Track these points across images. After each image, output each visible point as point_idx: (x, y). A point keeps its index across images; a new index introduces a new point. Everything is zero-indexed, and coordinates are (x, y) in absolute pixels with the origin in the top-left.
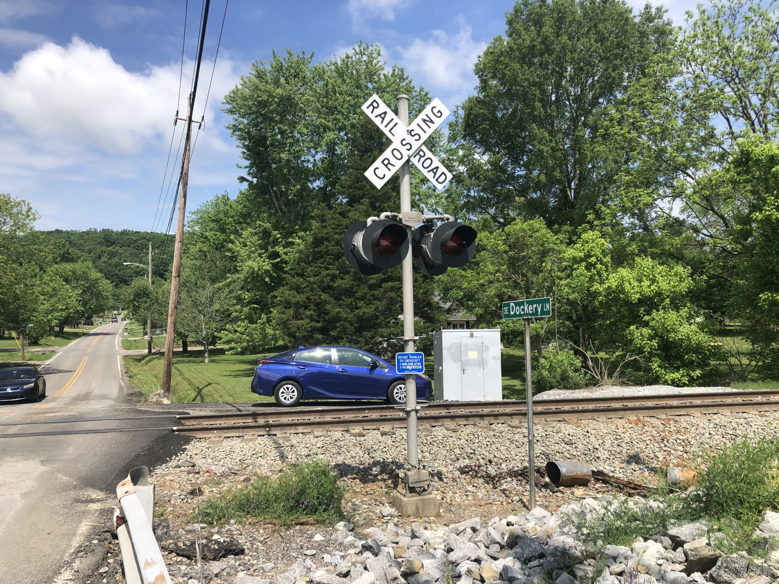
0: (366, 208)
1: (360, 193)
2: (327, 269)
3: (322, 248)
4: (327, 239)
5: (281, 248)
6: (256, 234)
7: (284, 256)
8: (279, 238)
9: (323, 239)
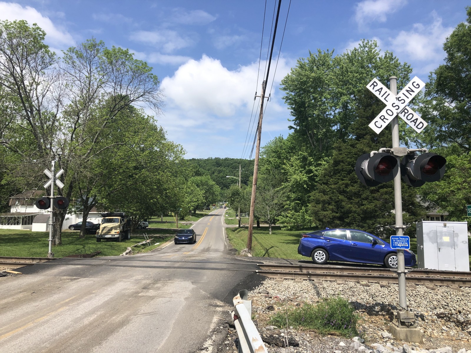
0: (368, 141)
1: (364, 132)
2: (343, 180)
3: (340, 167)
4: (342, 162)
5: (314, 167)
6: (299, 159)
7: (315, 172)
8: (312, 161)
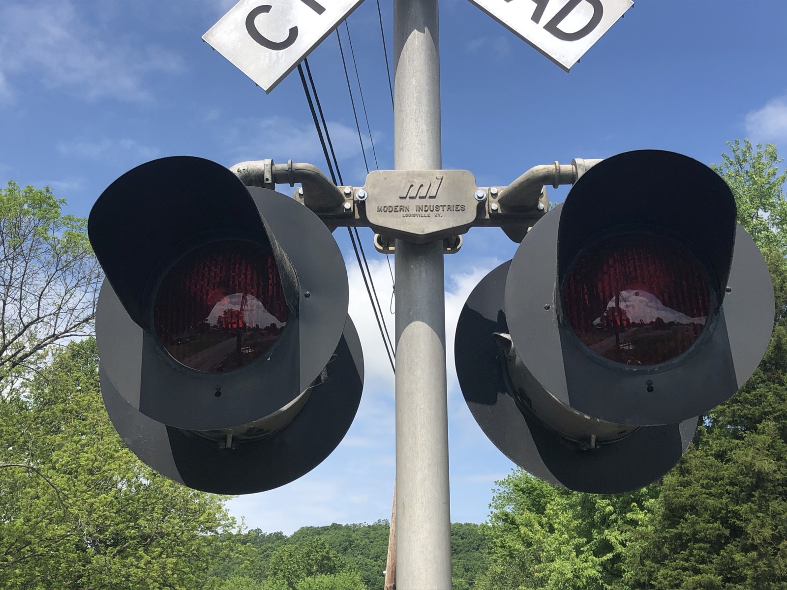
3: (684, 528)
4: (693, 509)
5: (616, 533)
7: (619, 549)
9: (684, 508)
